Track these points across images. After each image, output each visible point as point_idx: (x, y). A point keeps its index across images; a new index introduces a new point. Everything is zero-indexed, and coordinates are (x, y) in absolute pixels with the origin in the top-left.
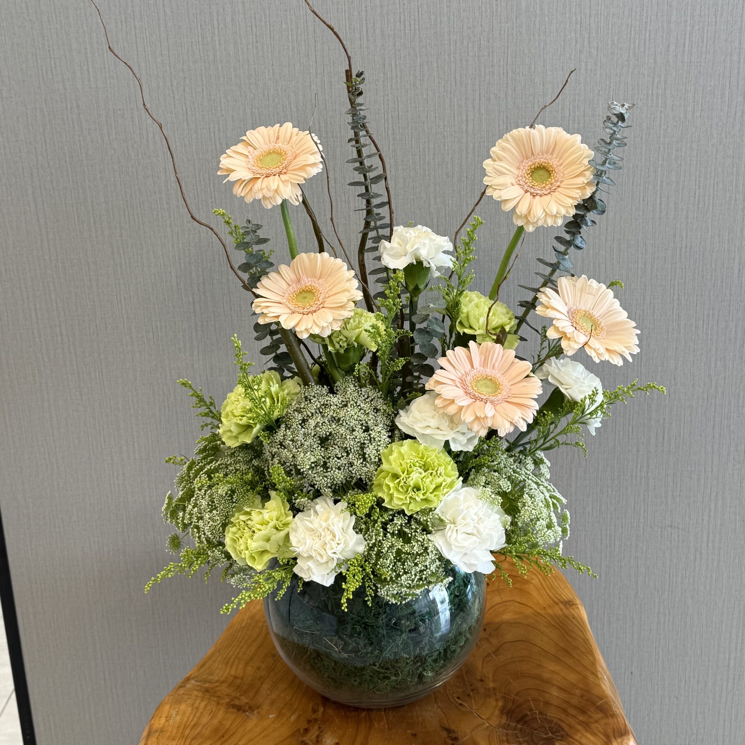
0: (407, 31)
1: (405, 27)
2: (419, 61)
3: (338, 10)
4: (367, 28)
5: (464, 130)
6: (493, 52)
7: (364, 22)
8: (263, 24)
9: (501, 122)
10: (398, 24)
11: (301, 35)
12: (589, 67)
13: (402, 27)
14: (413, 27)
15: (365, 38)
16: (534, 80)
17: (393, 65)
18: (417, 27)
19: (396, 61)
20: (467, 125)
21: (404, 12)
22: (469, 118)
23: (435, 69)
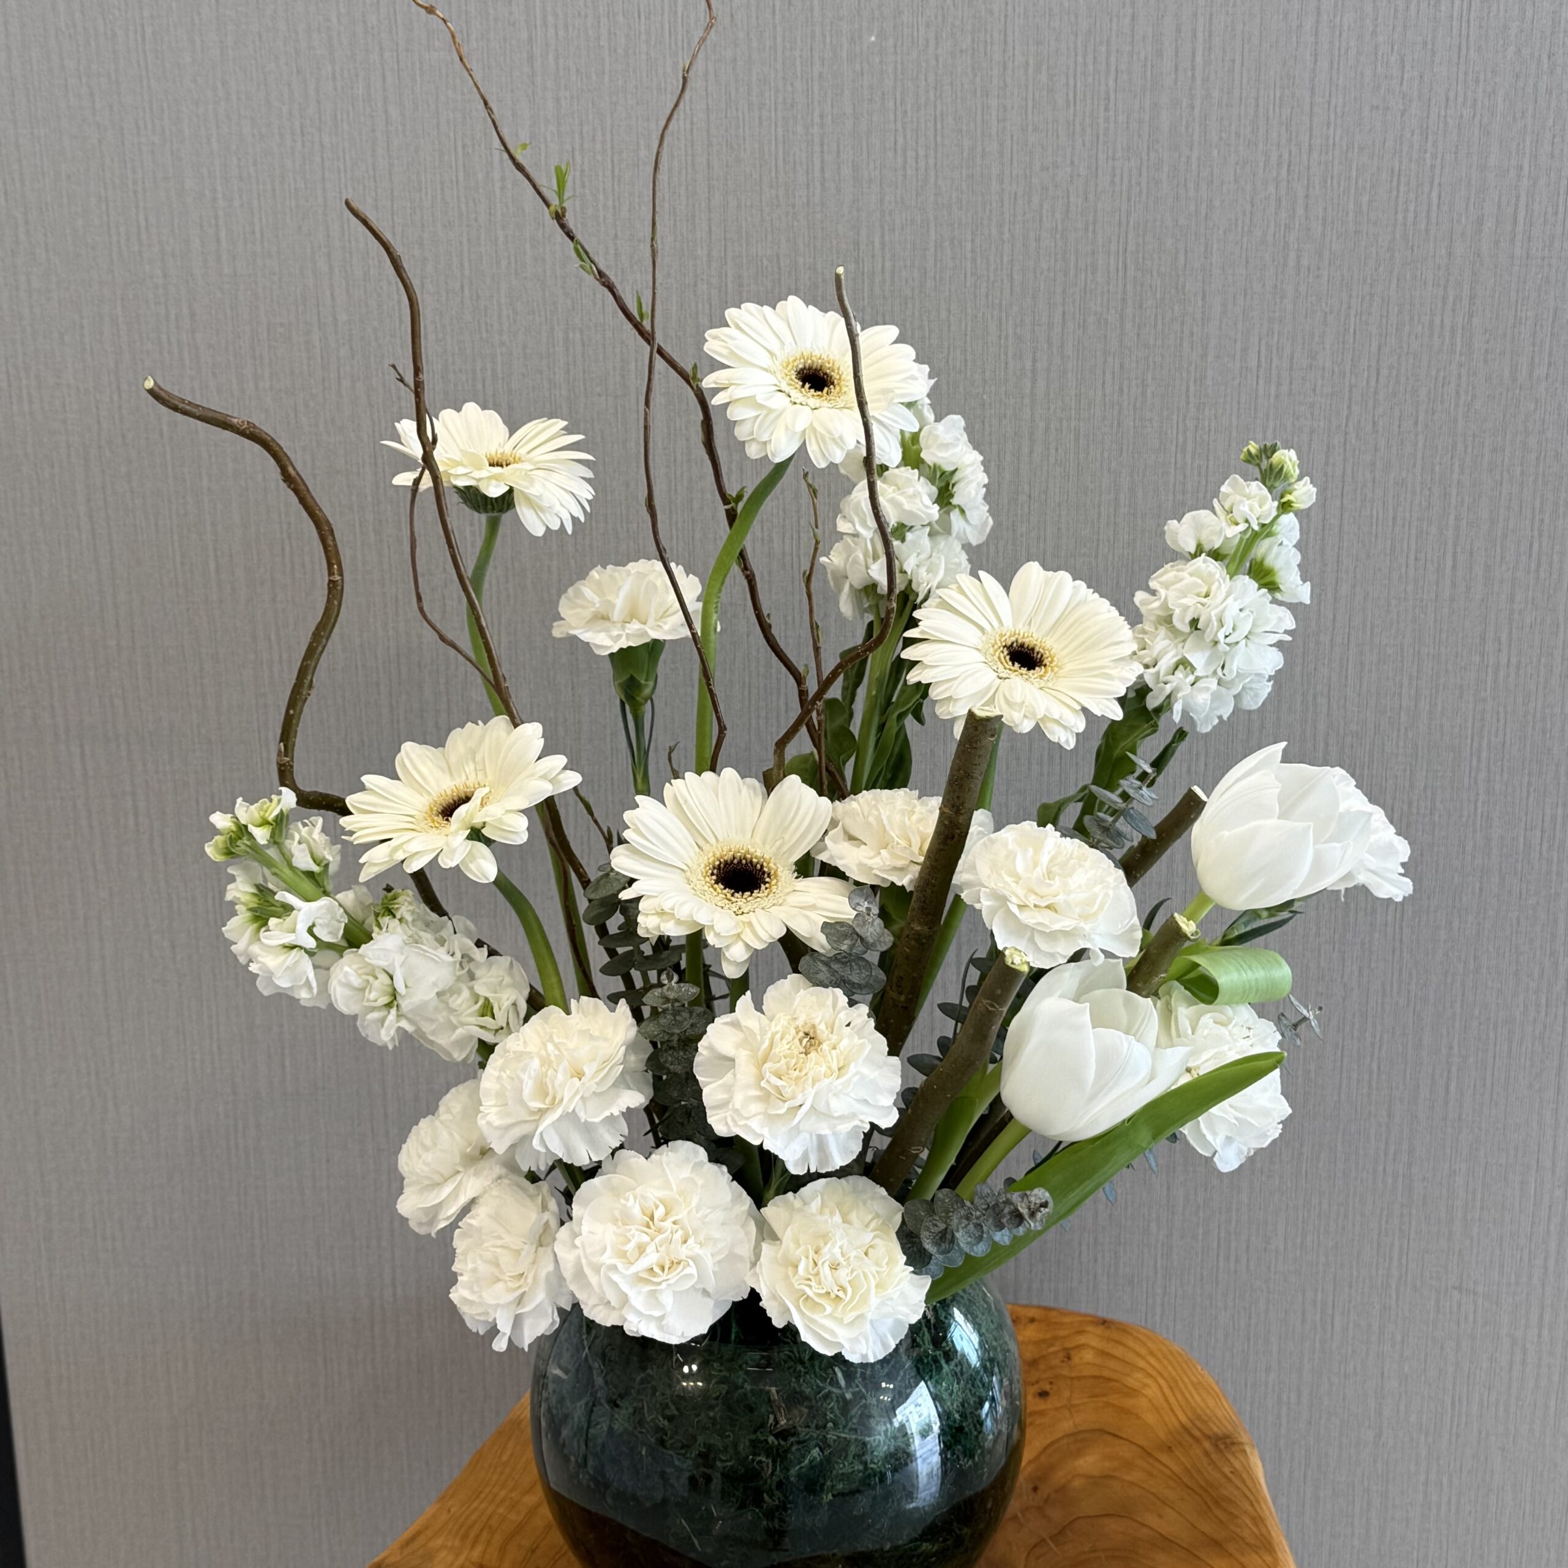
0: (909, 172)
1: (905, 162)
2: (933, 237)
3: (761, 123)
4: (823, 161)
5: (1028, 391)
6: (1094, 223)
7: (817, 148)
8: (598, 146)
9: (1108, 377)
10: (890, 154)
11: (680, 173)
12: (1305, 262)
13: (900, 160)
14: (922, 164)
15: (818, 185)
16: (1184, 287)
17: (877, 244)
18: (931, 161)
19: (883, 236)
20: (1034, 381)
21: (904, 129)
22: (1039, 365)
23: (969, 255)
